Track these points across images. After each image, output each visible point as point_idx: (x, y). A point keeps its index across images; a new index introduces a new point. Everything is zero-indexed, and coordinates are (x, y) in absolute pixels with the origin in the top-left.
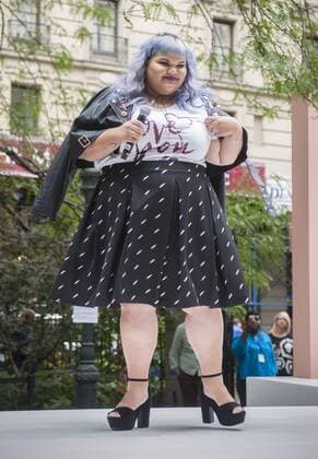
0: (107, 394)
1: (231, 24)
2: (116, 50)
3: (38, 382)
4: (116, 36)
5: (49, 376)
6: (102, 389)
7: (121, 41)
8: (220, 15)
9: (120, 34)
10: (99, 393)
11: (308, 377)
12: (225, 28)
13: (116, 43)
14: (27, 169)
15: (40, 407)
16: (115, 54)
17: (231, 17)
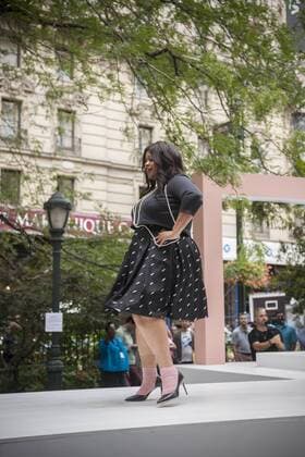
0: (69, 379)
1: (151, 129)
2: (73, 146)
3: (21, 373)
4: (73, 137)
5: (29, 369)
6: (66, 377)
7: (76, 140)
8: (143, 123)
9: (75, 135)
10: (64, 379)
11: (204, 364)
12: (147, 131)
13: (73, 141)
14: (12, 226)
15: (23, 391)
16: (72, 149)
17: (150, 125)
